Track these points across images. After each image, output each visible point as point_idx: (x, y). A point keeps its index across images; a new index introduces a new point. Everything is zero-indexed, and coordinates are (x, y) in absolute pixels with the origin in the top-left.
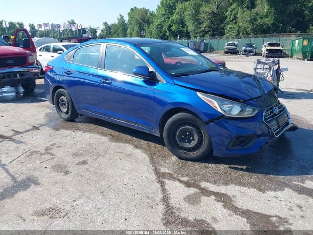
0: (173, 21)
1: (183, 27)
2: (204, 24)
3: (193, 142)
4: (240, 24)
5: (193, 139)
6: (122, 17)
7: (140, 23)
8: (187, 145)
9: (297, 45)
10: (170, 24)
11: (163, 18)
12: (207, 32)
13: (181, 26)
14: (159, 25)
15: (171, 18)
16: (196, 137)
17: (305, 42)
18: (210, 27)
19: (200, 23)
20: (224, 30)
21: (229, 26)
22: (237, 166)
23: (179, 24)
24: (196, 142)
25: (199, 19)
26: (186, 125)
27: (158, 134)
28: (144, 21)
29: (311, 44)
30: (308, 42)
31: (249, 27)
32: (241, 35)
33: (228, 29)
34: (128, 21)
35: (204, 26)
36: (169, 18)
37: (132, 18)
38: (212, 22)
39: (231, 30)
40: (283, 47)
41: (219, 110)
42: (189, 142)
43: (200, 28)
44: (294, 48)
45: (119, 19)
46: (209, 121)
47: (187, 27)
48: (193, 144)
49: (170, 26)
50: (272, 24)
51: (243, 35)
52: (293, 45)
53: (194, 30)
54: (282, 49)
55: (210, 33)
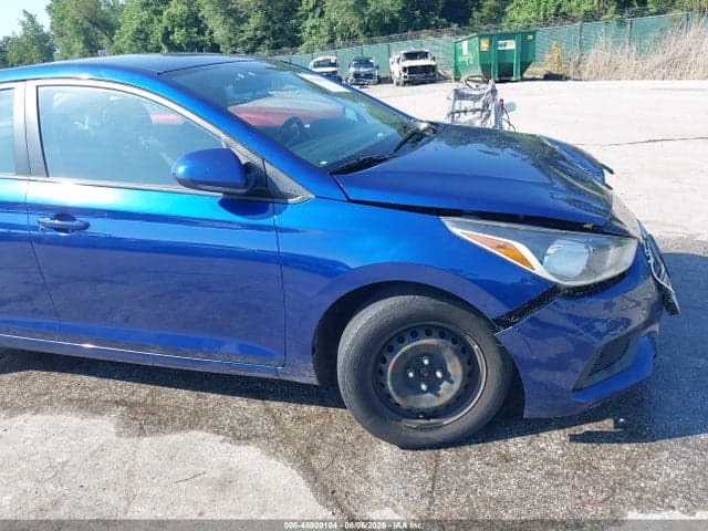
0: (172, 18)
1: (201, 32)
2: (251, 20)
3: (445, 384)
4: (334, 16)
5: (446, 376)
6: (31, 18)
7: (86, 31)
8: (428, 401)
9: (465, 51)
10: (166, 28)
11: (145, 15)
12: (260, 41)
13: (195, 30)
14: (139, 31)
15: (165, 13)
16: (455, 368)
17: (485, 45)
18: (266, 28)
19: (241, 21)
20: (299, 32)
21: (309, 23)
23: (189, 26)
24: (457, 386)
25: (235, 11)
26: (415, 336)
27: (310, 378)
28: (95, 24)
29: (496, 45)
30: (490, 44)
31: (353, 22)
32: (338, 40)
33: (308, 30)
34: (52, 28)
35: (252, 26)
36: (161, 13)
37: (62, 19)
38: (269, 17)
39: (313, 31)
40: (434, 59)
41: (539, 270)
42: (434, 388)
43: (242, 31)
44: (460, 59)
45: (23, 23)
46: (509, 315)
47: (211, 33)
48: (447, 391)
49: (167, 34)
50: (399, 12)
51: (343, 39)
52: (457, 53)
53: (230, 39)
54: (433, 63)
55: (267, 42)
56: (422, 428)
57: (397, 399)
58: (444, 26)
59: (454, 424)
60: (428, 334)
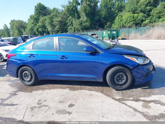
0: (39, 26)
1: (45, 29)
2: (57, 27)
3: (123, 80)
4: (75, 26)
5: (124, 79)
6: (6, 25)
7: (18, 28)
9: (105, 34)
10: (38, 28)
11: (33, 25)
12: (59, 31)
13: (44, 28)
14: (31, 28)
15: (37, 25)
17: (109, 32)
18: (60, 28)
19: (54, 27)
20: (67, 29)
21: (70, 27)
22: (144, 88)
23: (42, 28)
24: (125, 80)
25: (53, 25)
26: (119, 73)
28: (21, 27)
29: (111, 33)
30: (110, 32)
31: (80, 28)
32: (76, 31)
33: (69, 29)
34: (10, 27)
35: (57, 28)
36: (36, 25)
37: (13, 26)
38: (61, 26)
39: (70, 29)
40: (97, 35)
41: (137, 62)
43: (54, 29)
44: (103, 35)
45: (4, 26)
47: (48, 29)
48: (124, 81)
49: (38, 29)
50: (89, 25)
51: (77, 31)
52: (103, 34)
53: (52, 30)
54: (97, 36)
55: (60, 31)
56: (120, 87)
57: (116, 82)
58: (99, 28)
59: (125, 86)
60: (121, 72)
